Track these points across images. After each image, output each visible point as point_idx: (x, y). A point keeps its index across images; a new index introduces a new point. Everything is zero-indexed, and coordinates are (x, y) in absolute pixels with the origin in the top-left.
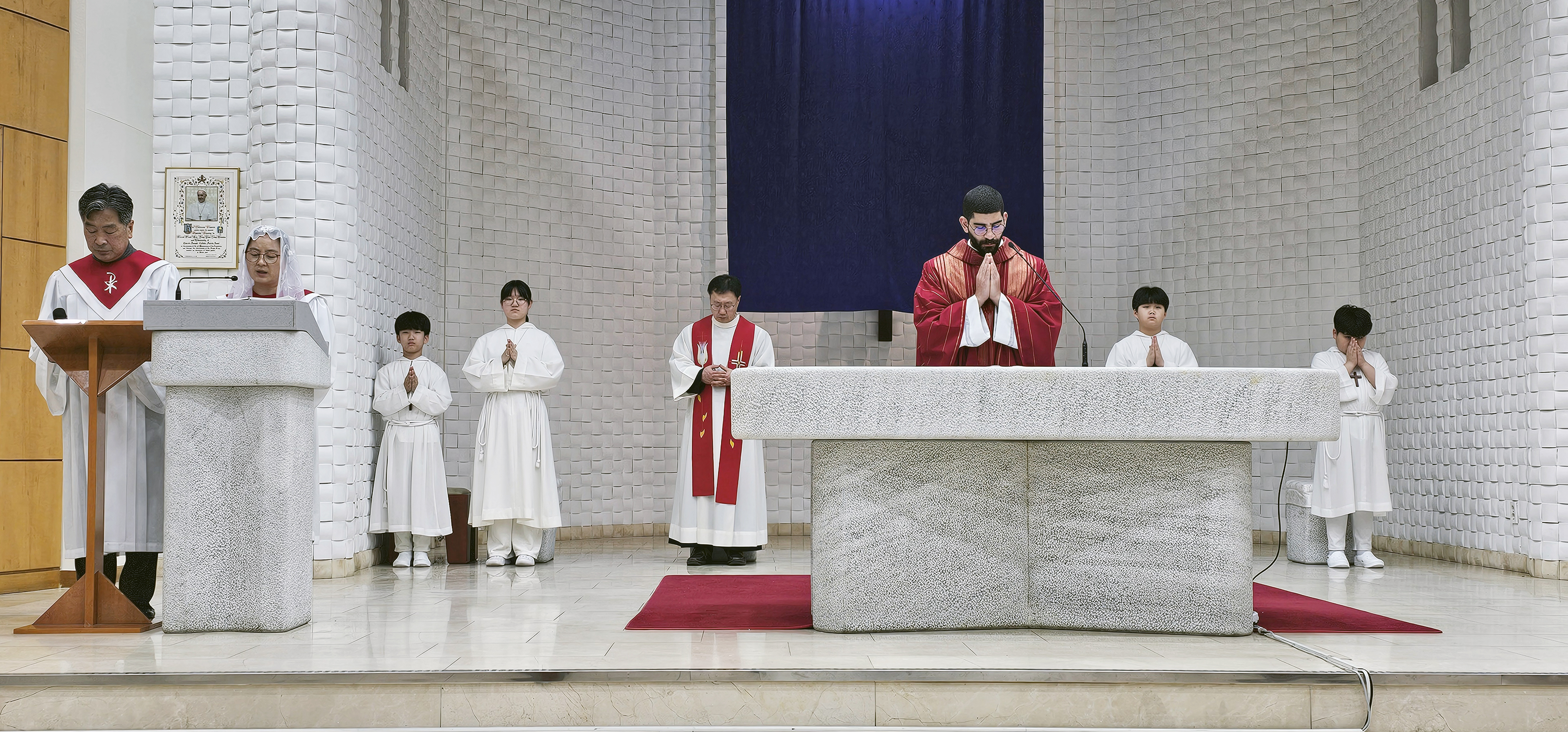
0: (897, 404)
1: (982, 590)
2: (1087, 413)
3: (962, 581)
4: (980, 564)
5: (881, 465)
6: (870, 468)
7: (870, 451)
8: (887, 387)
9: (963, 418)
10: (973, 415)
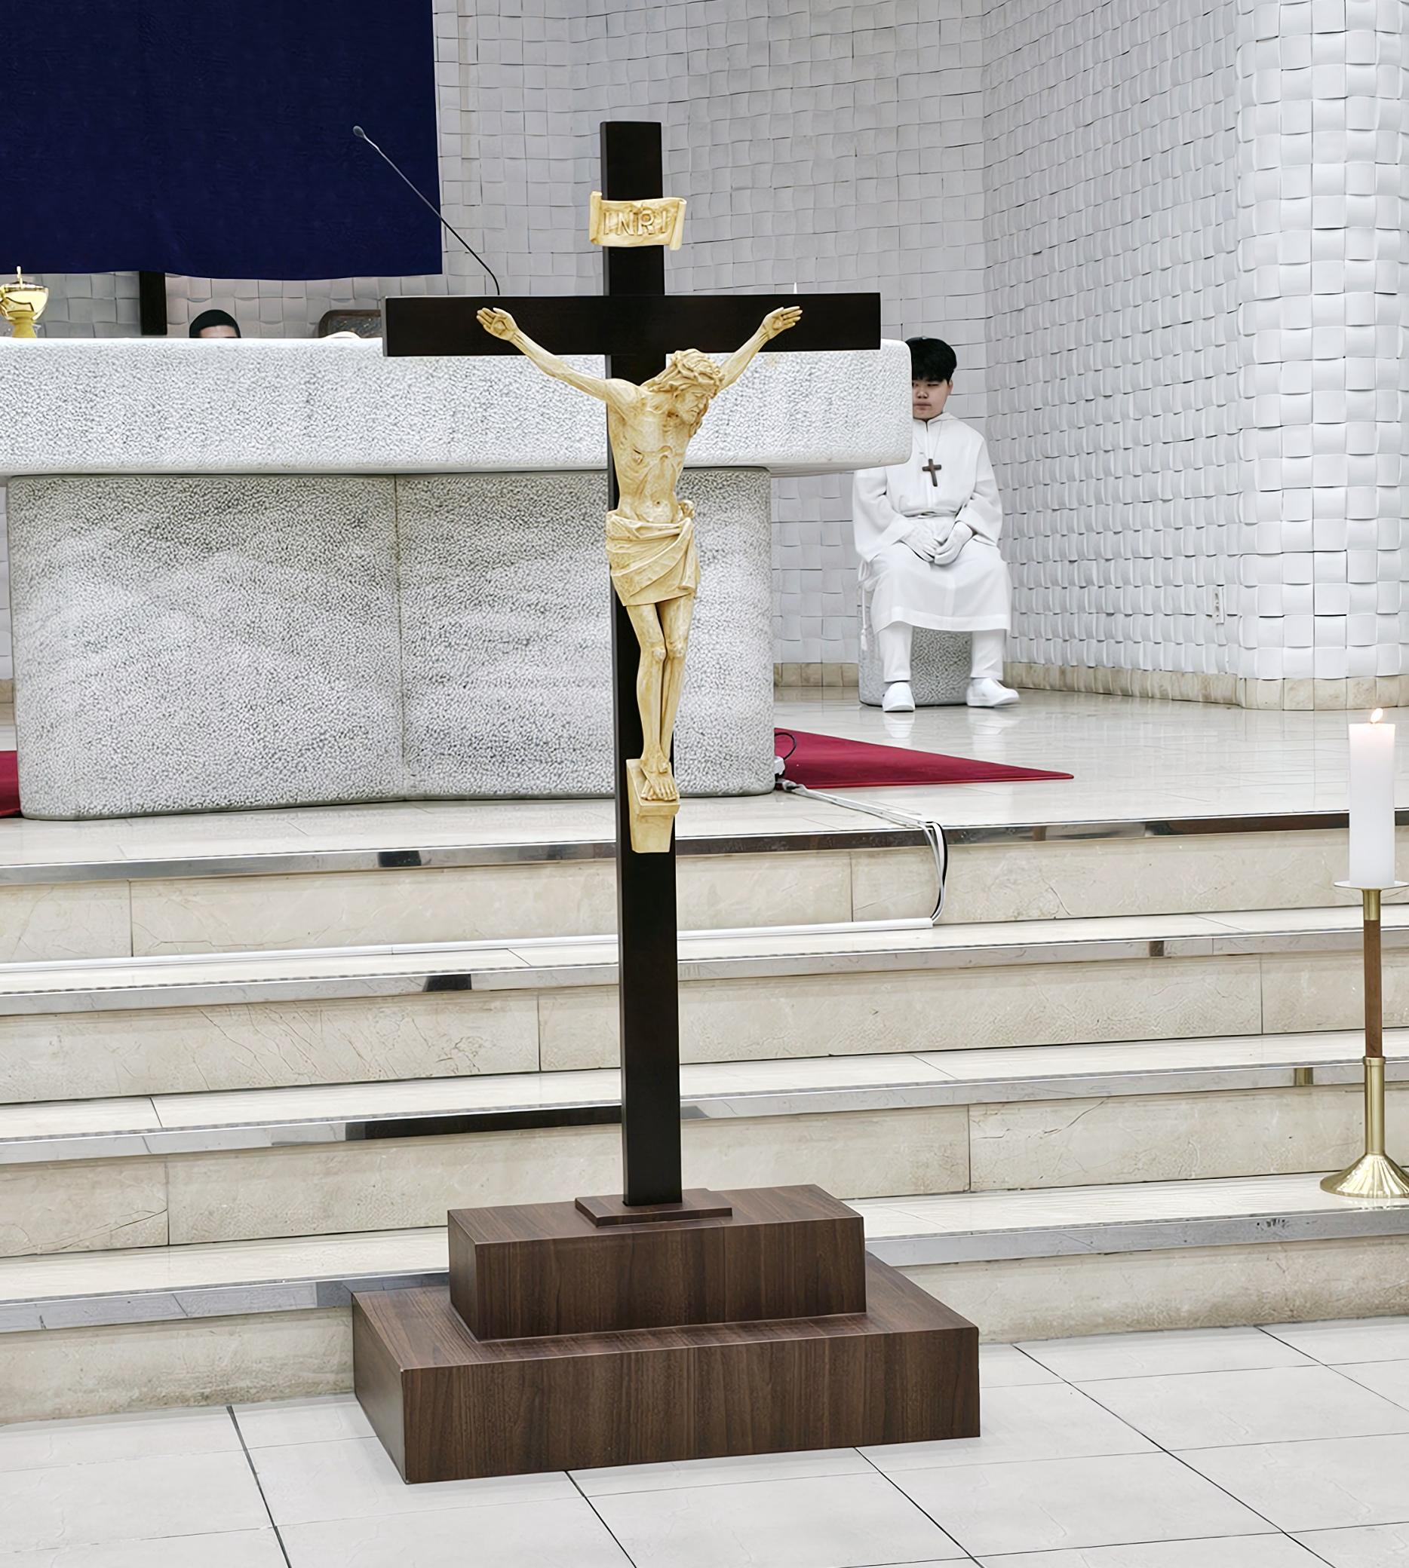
0: (158, 407)
1: (322, 737)
2: (493, 420)
3: (285, 722)
4: (316, 693)
5: (134, 520)
6: (115, 525)
7: (113, 496)
8: (139, 376)
9: (278, 431)
10: (295, 426)
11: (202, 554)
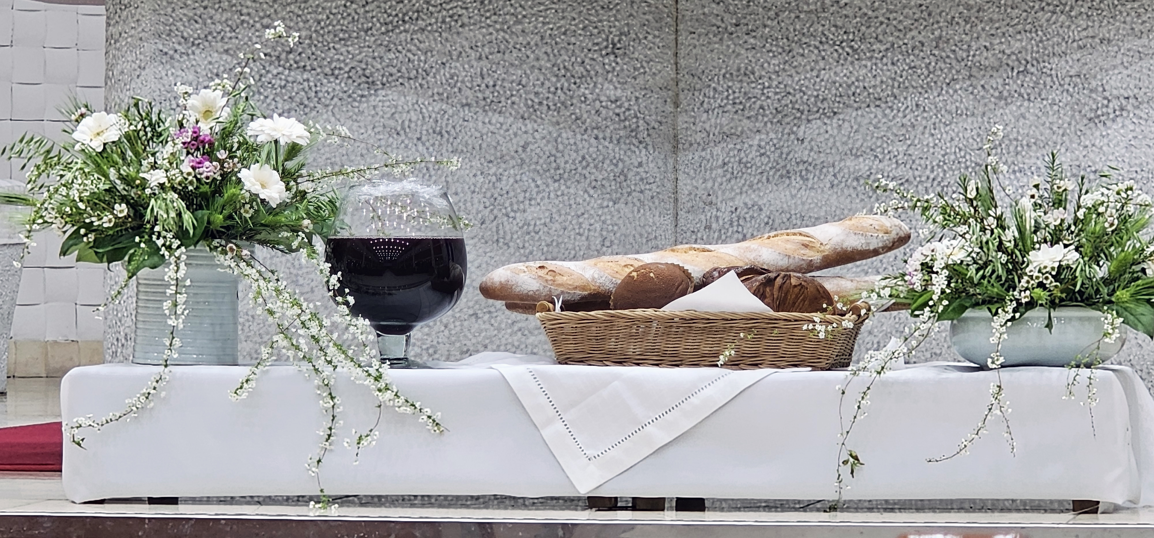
11: (360, 92)
